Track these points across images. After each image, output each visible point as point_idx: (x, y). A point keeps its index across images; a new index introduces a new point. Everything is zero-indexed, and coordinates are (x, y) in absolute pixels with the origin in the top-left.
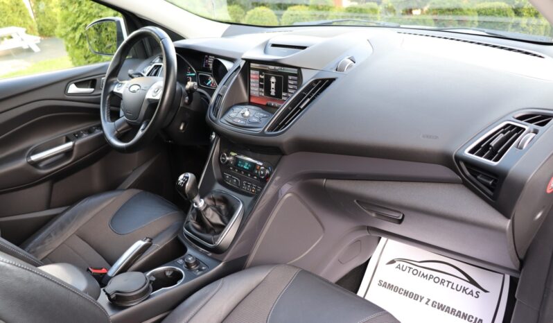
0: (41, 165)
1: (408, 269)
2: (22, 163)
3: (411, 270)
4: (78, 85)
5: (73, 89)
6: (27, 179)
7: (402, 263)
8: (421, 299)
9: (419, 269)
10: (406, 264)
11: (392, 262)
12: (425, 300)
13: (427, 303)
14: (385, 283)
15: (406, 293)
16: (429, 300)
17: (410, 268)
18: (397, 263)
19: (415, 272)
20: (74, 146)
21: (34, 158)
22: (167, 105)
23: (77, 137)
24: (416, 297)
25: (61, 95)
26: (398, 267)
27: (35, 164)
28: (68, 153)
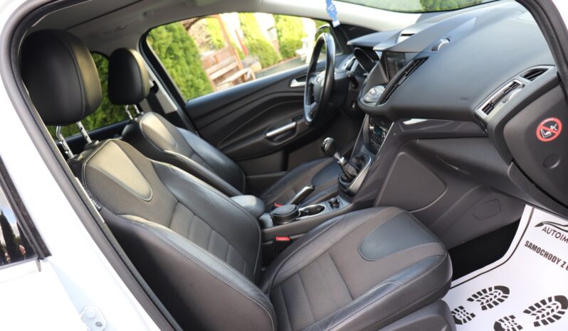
0: (275, 139)
1: (552, 232)
2: (260, 139)
3: (555, 233)
4: (299, 80)
5: (295, 84)
6: (266, 149)
7: (548, 226)
8: (558, 261)
9: (562, 232)
10: (552, 227)
11: (540, 225)
12: (561, 263)
13: (562, 266)
14: (531, 244)
15: (546, 255)
16: (565, 263)
17: (555, 231)
18: (545, 226)
19: (558, 235)
20: (296, 125)
21: (269, 134)
22: (329, 86)
23: (299, 119)
24: (554, 259)
25: (285, 89)
26: (544, 230)
27: (271, 138)
28: (293, 129)
